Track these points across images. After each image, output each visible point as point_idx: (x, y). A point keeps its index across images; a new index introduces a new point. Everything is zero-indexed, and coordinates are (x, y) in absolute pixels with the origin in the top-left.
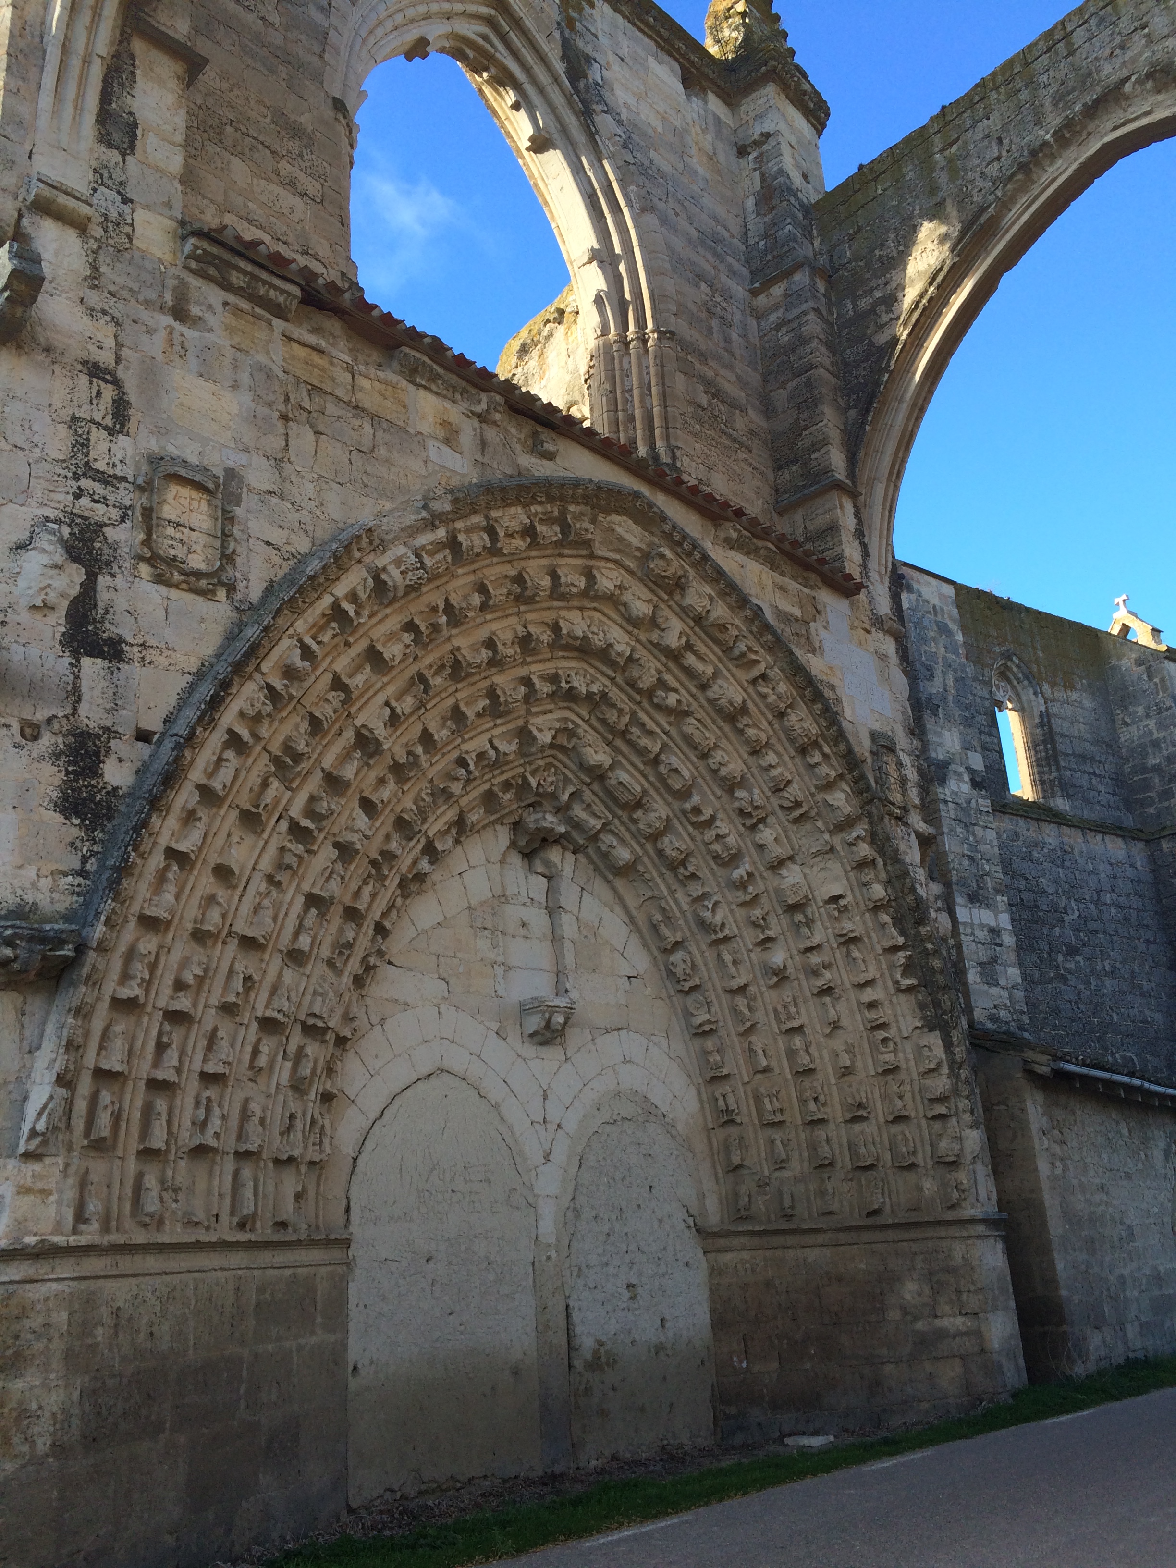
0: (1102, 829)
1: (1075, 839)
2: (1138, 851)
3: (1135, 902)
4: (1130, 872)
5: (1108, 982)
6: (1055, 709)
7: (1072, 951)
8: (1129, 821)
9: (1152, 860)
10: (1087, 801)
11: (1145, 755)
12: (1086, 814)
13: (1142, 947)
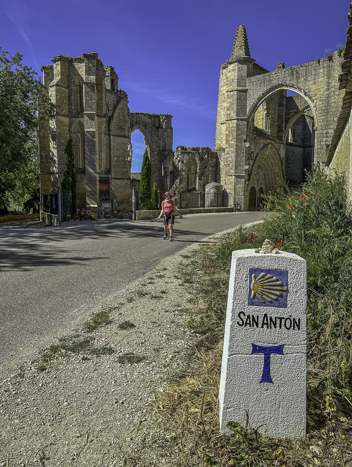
0: (299, 146)
1: (295, 148)
2: (302, 149)
3: (300, 157)
4: (300, 153)
5: (294, 168)
6: (296, 128)
7: (291, 164)
8: (302, 145)
9: (304, 150)
10: (297, 142)
11: (306, 136)
12: (297, 144)
13: (300, 163)
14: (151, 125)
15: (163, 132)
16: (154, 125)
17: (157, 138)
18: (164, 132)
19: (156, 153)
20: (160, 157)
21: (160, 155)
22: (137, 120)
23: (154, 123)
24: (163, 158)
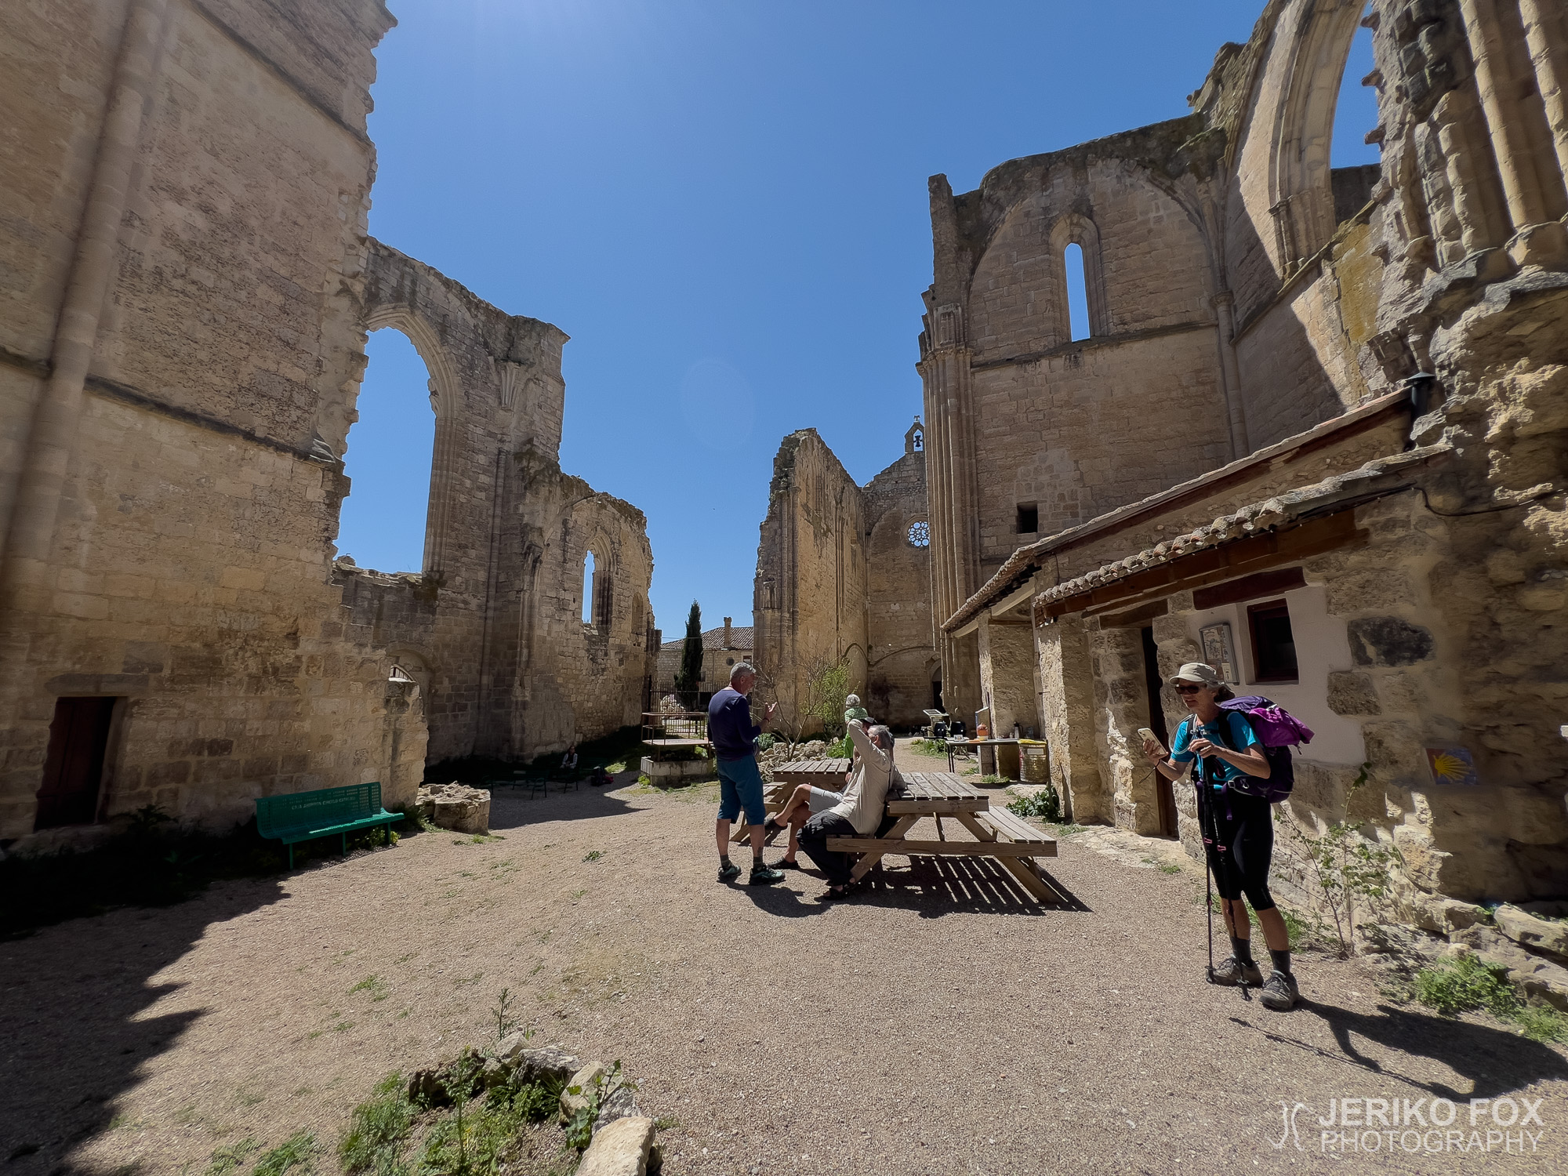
14: (472, 336)
15: (526, 384)
16: (486, 345)
17: (492, 400)
18: (531, 384)
19: (482, 459)
20: (501, 481)
21: (502, 475)
22: (401, 285)
23: (486, 335)
24: (516, 485)
